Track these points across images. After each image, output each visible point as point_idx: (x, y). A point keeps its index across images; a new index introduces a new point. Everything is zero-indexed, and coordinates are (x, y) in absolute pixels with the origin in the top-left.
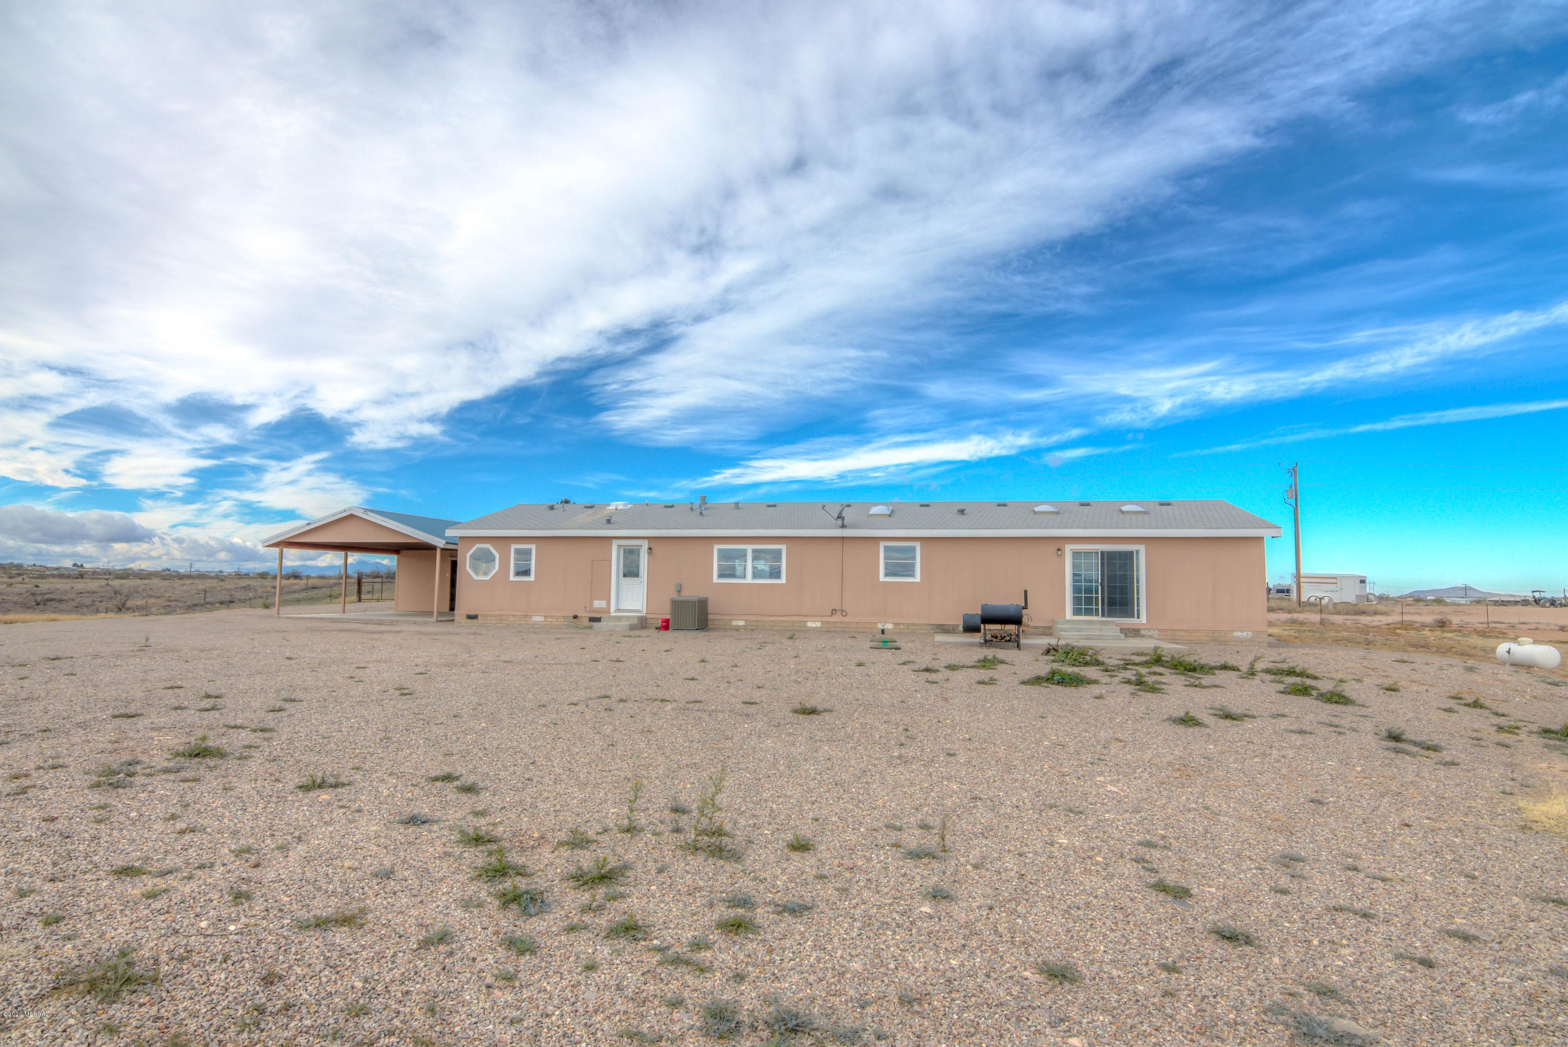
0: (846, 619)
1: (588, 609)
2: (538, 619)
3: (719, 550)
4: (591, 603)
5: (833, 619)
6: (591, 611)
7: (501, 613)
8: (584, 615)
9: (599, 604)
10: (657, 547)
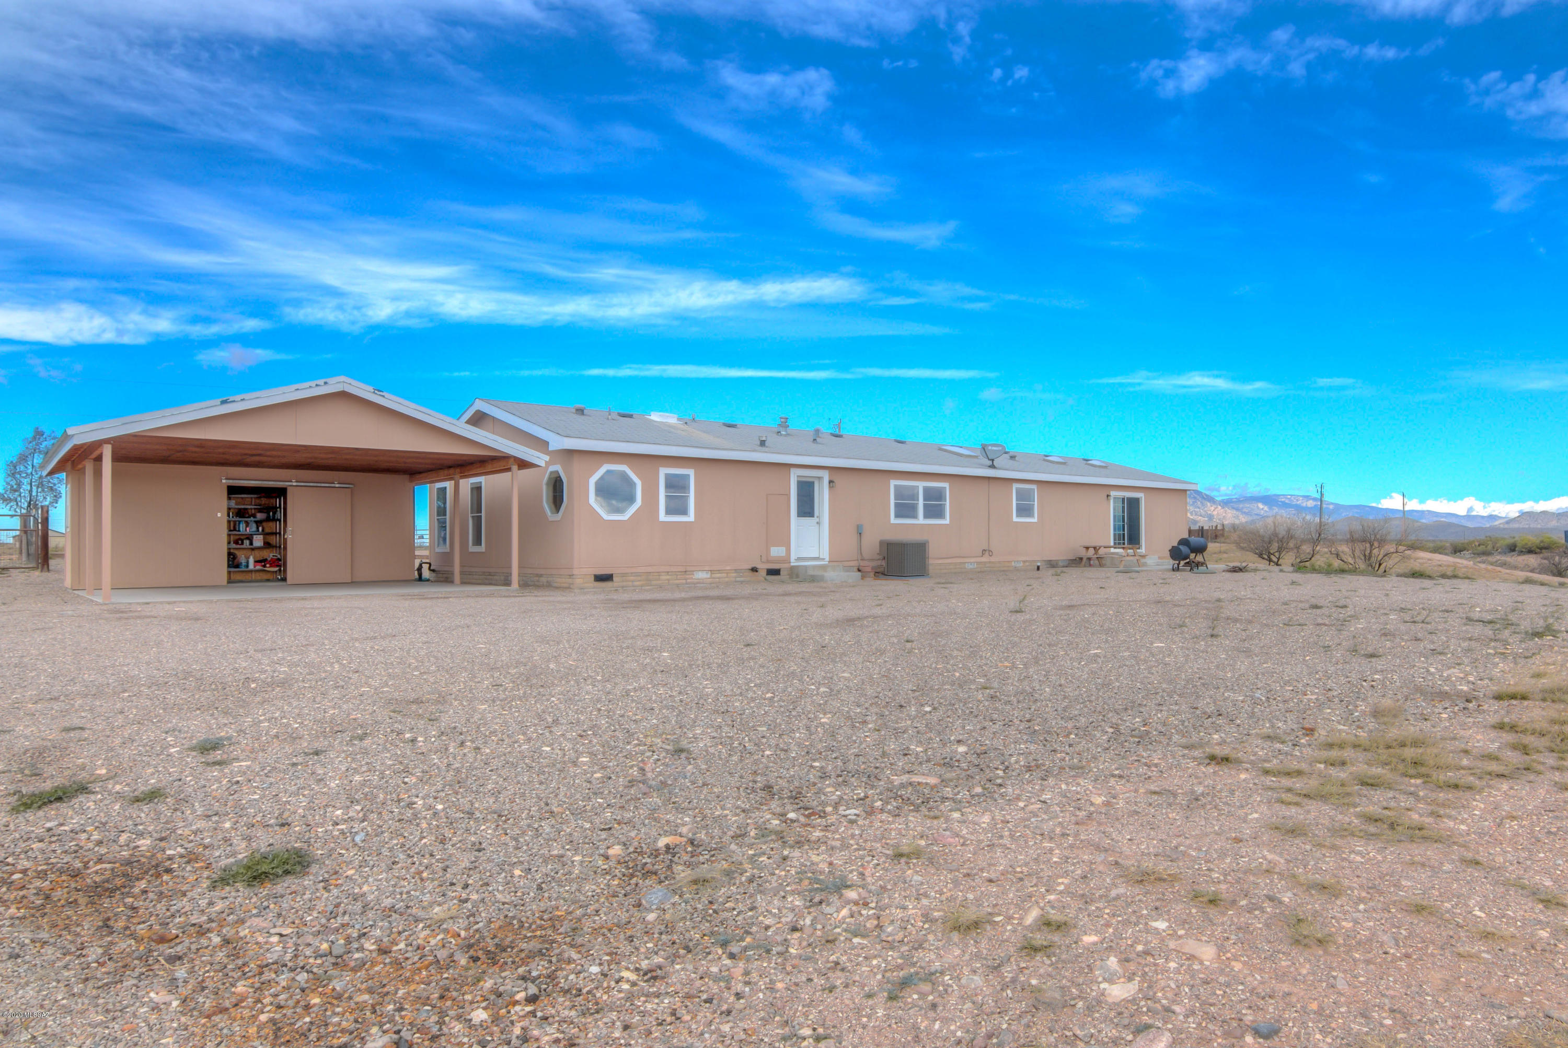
0: (993, 559)
1: (764, 559)
2: (701, 575)
3: (896, 486)
4: (768, 551)
5: (984, 559)
6: (768, 561)
7: (650, 569)
8: (762, 567)
9: (777, 552)
10: (839, 480)
